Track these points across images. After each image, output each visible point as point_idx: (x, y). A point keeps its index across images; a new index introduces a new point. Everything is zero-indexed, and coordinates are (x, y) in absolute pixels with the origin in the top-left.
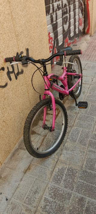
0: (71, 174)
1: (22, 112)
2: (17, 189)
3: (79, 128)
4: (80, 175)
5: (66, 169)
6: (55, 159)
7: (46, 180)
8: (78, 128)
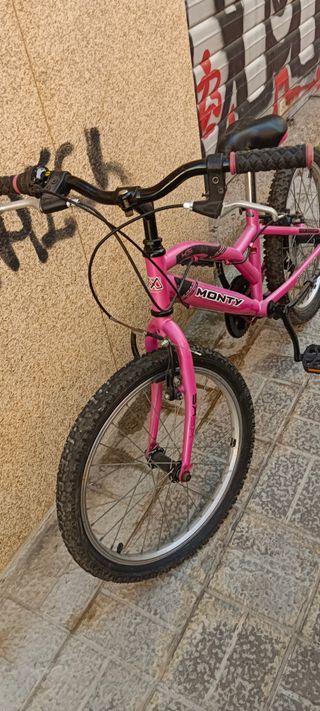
0: (252, 657)
1: (72, 386)
2: (35, 694)
3: (305, 454)
4: (288, 670)
5: (235, 635)
6: (194, 582)
7: (151, 672)
8: (297, 452)
